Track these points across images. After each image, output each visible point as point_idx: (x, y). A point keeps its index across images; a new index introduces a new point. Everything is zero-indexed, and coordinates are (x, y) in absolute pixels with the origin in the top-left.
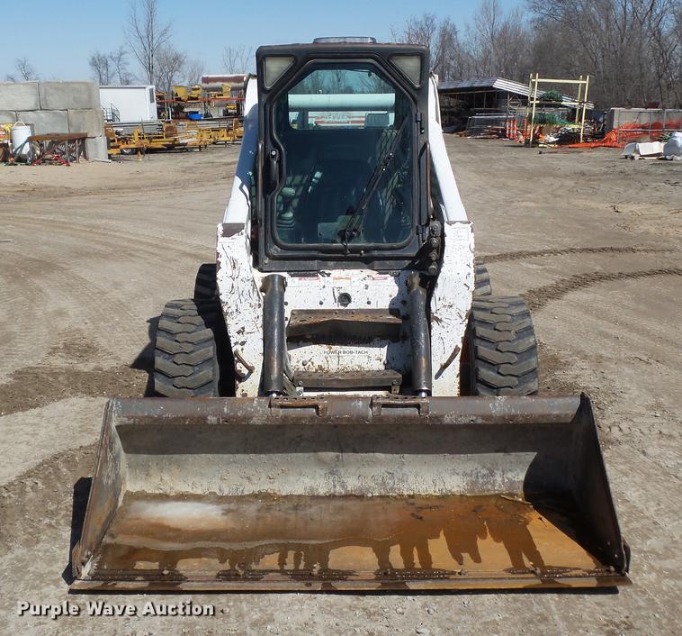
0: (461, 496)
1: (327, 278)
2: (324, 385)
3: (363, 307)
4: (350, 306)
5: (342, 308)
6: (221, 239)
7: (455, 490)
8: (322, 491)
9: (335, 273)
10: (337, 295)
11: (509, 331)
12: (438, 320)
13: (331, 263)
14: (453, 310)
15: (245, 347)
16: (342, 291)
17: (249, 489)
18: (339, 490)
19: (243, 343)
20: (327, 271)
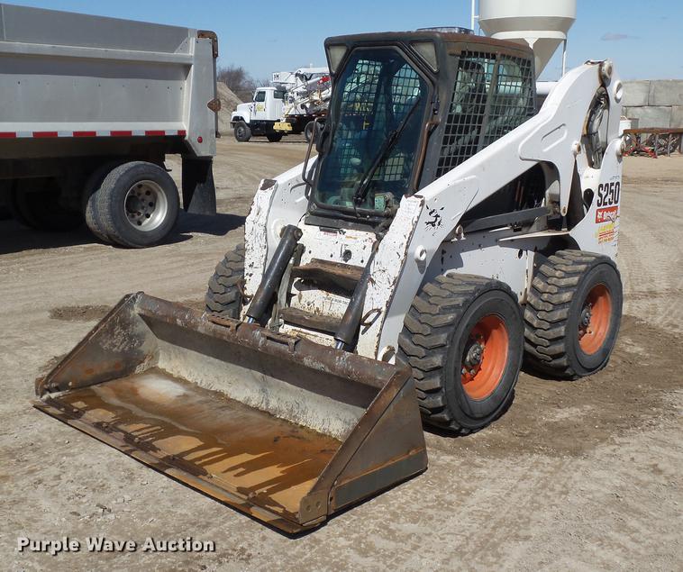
0: (335, 439)
1: (342, 236)
2: (295, 321)
3: (357, 265)
4: (349, 262)
5: (344, 262)
6: (259, 191)
7: (334, 433)
8: (253, 403)
9: (349, 232)
10: (343, 251)
11: (437, 305)
12: (373, 282)
13: (350, 224)
14: (385, 275)
15: (251, 278)
16: (347, 249)
17: (216, 387)
18: (264, 406)
19: (251, 275)
20: (345, 230)
